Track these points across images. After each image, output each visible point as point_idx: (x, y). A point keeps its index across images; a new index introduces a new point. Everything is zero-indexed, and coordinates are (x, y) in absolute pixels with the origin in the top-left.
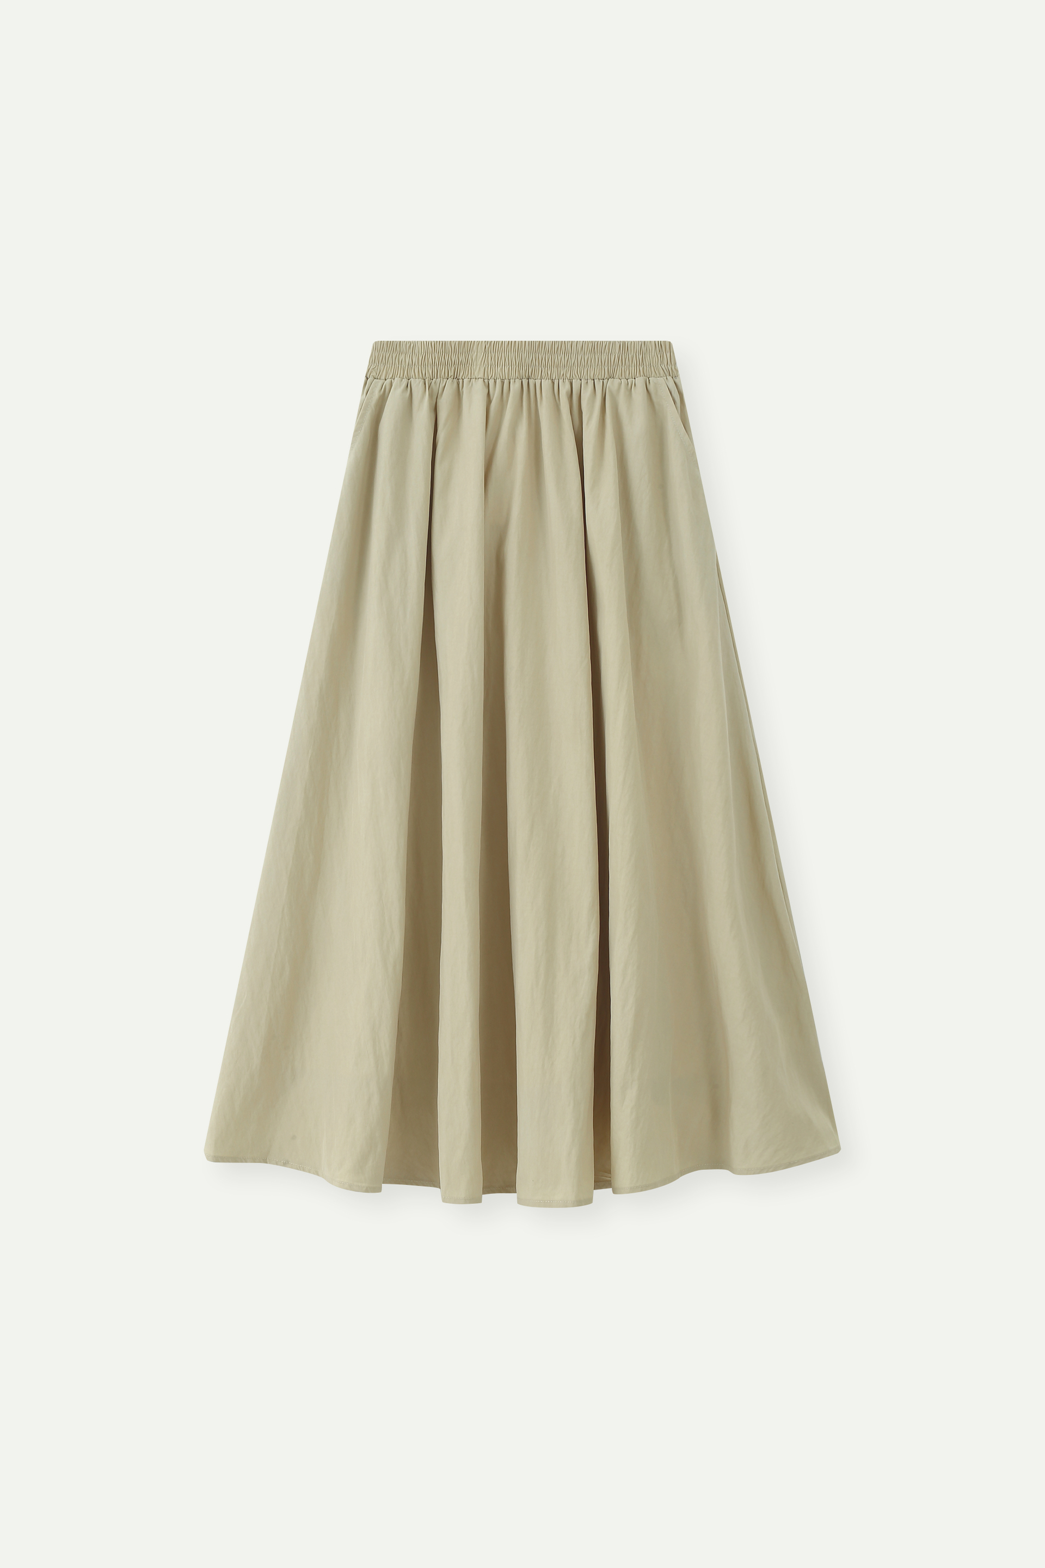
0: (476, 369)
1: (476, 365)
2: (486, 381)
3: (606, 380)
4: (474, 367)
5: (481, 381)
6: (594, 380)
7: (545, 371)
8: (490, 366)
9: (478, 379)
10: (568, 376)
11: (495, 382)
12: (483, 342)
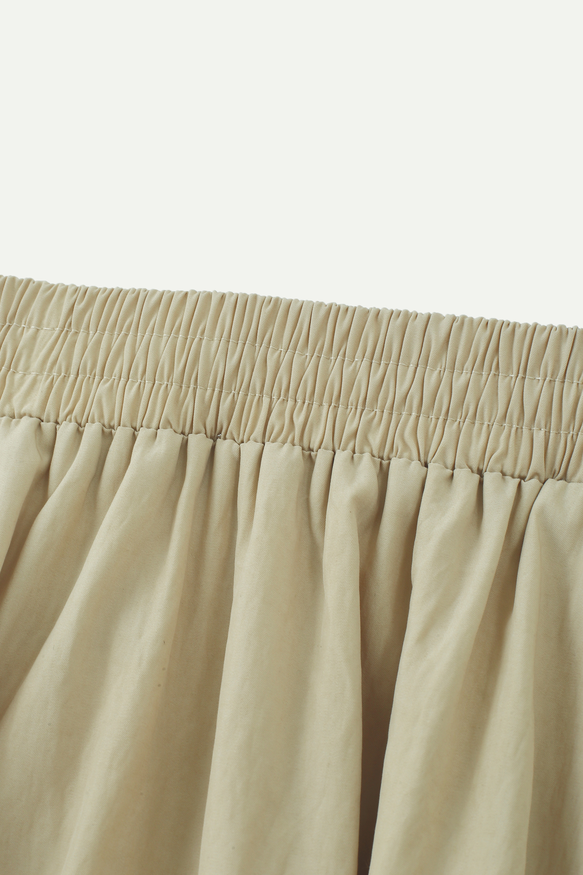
0: (21, 384)
1: (27, 369)
2: (47, 427)
3: (535, 481)
4: (18, 376)
5: (26, 424)
6: (480, 473)
7: (281, 414)
8: (72, 377)
9: (21, 417)
10: (375, 440)
11: (79, 433)
12: (69, 291)
